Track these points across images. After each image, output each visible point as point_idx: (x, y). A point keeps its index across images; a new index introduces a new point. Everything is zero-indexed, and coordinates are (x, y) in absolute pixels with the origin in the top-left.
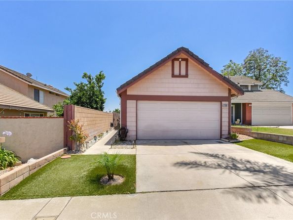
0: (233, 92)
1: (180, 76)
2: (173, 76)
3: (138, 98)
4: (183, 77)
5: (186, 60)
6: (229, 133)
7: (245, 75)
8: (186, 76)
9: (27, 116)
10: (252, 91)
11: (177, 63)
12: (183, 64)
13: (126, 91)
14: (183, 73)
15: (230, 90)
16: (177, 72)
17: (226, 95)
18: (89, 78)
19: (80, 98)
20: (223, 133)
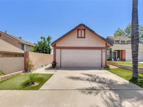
0: (108, 45)
1: (81, 37)
2: (78, 37)
3: (61, 48)
4: (83, 38)
5: (84, 30)
6: (106, 65)
7: (126, 35)
8: (84, 37)
9: (16, 56)
10: (127, 44)
11: (80, 31)
12: (83, 31)
13: (55, 44)
14: (83, 36)
15: (106, 44)
16: (80, 36)
17: (105, 46)
18: (44, 39)
19: (38, 48)
20: (103, 65)
